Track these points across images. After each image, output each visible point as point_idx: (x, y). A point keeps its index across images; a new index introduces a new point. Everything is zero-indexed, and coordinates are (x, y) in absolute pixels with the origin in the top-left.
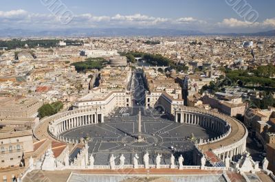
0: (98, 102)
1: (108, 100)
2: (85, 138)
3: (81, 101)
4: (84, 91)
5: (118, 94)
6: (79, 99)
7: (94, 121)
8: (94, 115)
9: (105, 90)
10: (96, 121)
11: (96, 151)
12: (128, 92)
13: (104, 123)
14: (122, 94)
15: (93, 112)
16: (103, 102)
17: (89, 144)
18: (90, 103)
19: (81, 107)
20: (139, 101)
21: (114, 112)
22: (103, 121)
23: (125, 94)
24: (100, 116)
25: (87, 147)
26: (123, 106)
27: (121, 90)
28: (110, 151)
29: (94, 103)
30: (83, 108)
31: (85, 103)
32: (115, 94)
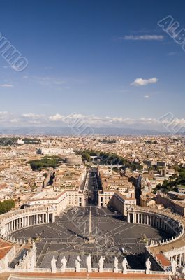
0: (50, 201)
1: (60, 199)
2: (35, 239)
3: (33, 200)
4: (38, 190)
5: (71, 193)
6: (31, 198)
7: (45, 221)
8: (45, 215)
9: (58, 189)
10: (47, 221)
11: (45, 252)
12: (81, 191)
13: (55, 223)
14: (74, 193)
15: (44, 212)
16: (55, 201)
17: (37, 245)
18: (42, 202)
19: (33, 206)
20: (93, 200)
21: (66, 212)
22: (54, 220)
23: (78, 193)
24: (51, 215)
25: (35, 248)
26: (76, 205)
27: (74, 189)
28: (59, 252)
29: (46, 202)
30: (35, 207)
31: (37, 202)
32: (68, 193)
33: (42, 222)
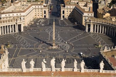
0: (19, 14)
1: (27, 12)
2: (7, 45)
3: (4, 13)
4: (7, 4)
5: (37, 7)
6: (2, 12)
7: (15, 31)
8: (14, 25)
9: (25, 3)
10: (17, 31)
11: (16, 56)
12: (45, 5)
13: (23, 33)
14: (40, 7)
15: (13, 23)
16: (23, 14)
17: (9, 50)
18: (11, 15)
19: (4, 18)
20: (56, 13)
21: (33, 23)
22: (22, 30)
23: (42, 6)
24: (20, 26)
25: (7, 53)
26: (41, 17)
27: (39, 3)
28: (28, 56)
29: (15, 14)
30: (5, 19)
31: (7, 15)
32: (34, 7)
33: (12, 31)
